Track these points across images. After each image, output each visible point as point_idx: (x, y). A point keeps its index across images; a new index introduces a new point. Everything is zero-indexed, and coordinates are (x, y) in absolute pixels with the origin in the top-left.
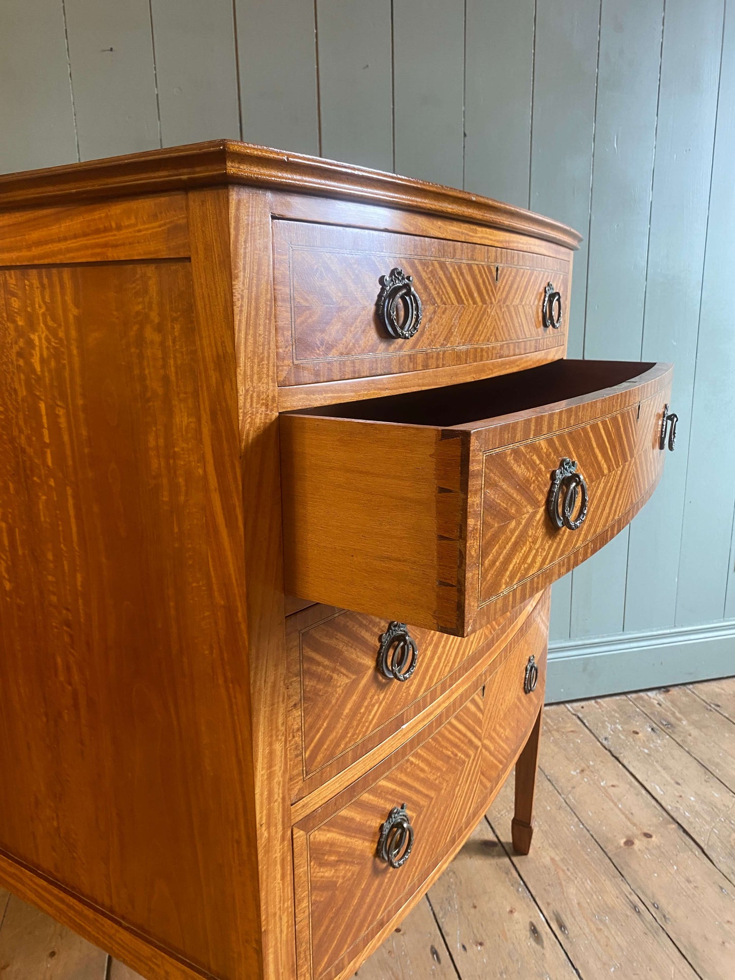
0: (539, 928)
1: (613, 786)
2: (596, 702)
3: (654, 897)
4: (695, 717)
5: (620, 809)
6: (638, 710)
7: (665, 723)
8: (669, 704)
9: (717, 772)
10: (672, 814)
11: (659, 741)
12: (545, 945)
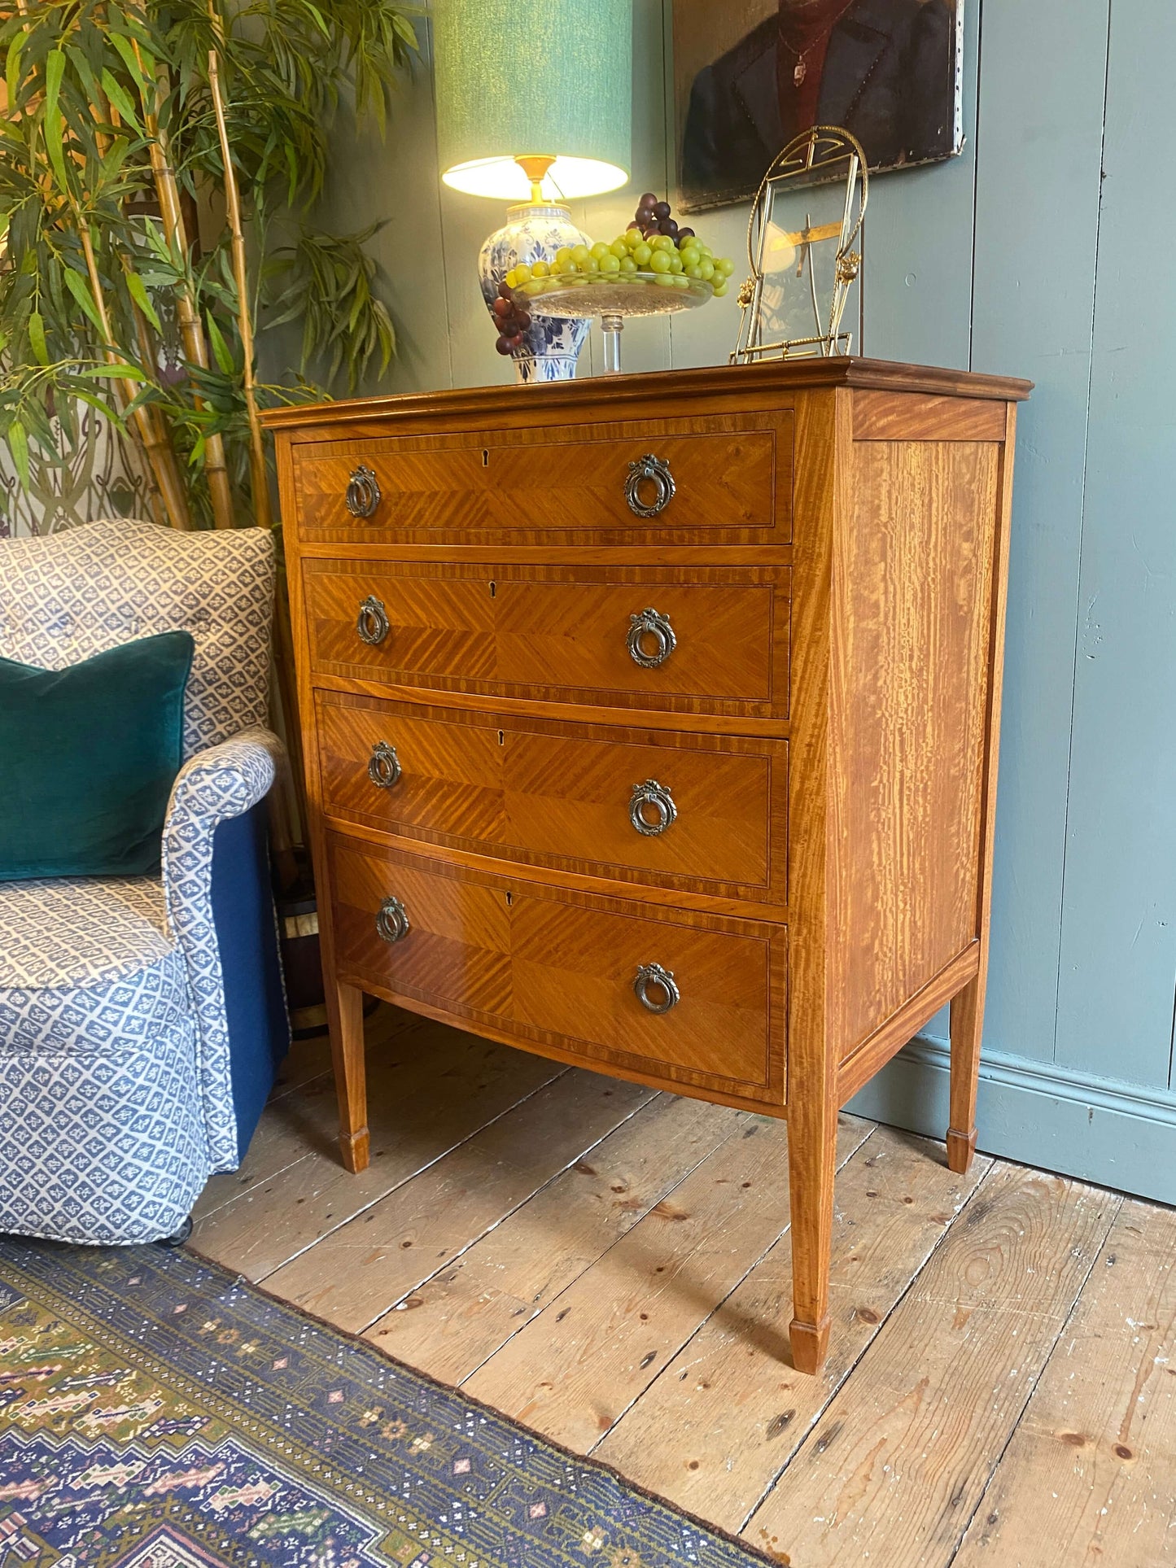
0: (794, 1423)
1: (1171, 1371)
3: (1008, 1508)
5: (1134, 1401)
12: (775, 1440)
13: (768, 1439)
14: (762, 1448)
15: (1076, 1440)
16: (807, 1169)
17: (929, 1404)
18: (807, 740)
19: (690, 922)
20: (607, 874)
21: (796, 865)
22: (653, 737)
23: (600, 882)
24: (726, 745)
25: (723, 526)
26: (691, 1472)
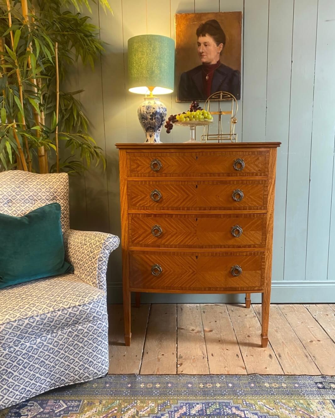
0: (272, 355)
1: (312, 327)
2: (316, 305)
3: (314, 354)
5: (312, 334)
6: (331, 309)
14: (273, 361)
15: (311, 341)
16: (267, 302)
17: (287, 345)
18: (270, 213)
19: (245, 254)
20: (225, 247)
21: (267, 239)
22: (237, 216)
23: (223, 250)
24: (254, 216)
25: (255, 173)
26: (267, 369)
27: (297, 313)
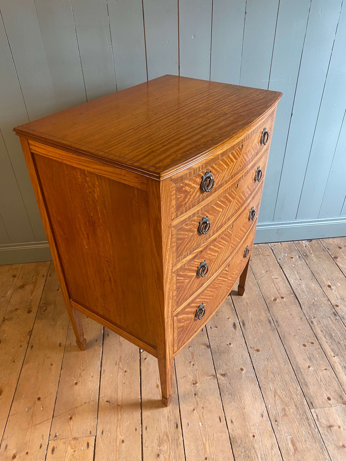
0: (236, 324)
1: (276, 278)
2: (281, 244)
3: (277, 318)
4: (318, 253)
5: (276, 287)
6: (296, 248)
7: (305, 255)
8: (309, 247)
9: (317, 276)
10: (294, 291)
11: (300, 262)
12: (237, 330)
13: (236, 331)
14: (237, 333)
15: (275, 300)
17: (251, 307)
26: (231, 345)
27: (261, 256)
